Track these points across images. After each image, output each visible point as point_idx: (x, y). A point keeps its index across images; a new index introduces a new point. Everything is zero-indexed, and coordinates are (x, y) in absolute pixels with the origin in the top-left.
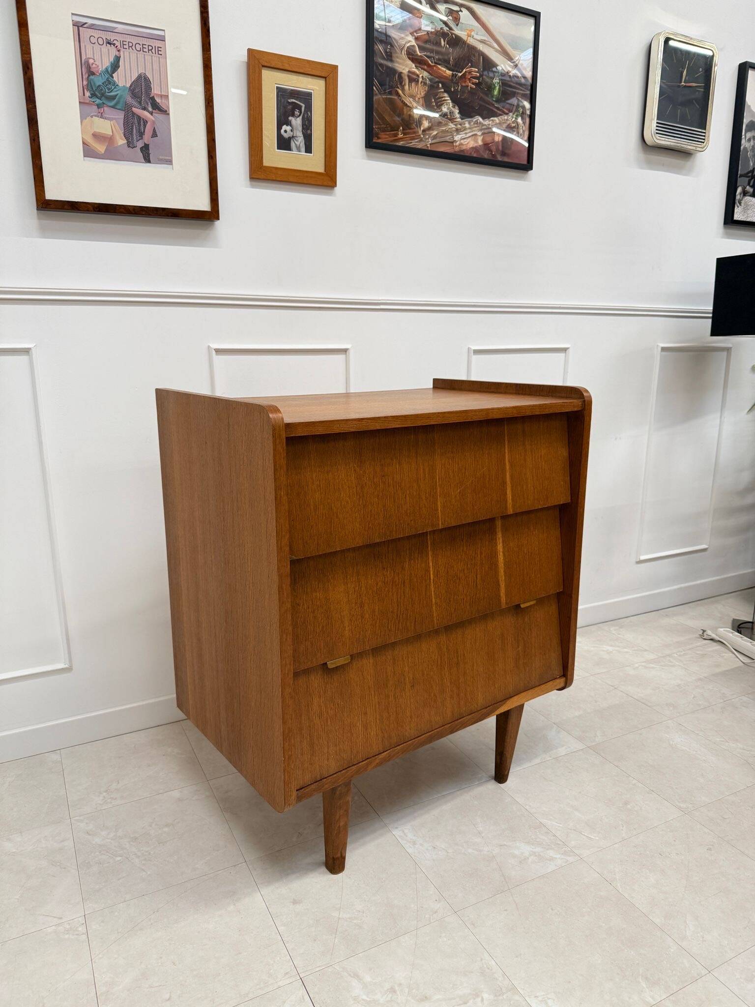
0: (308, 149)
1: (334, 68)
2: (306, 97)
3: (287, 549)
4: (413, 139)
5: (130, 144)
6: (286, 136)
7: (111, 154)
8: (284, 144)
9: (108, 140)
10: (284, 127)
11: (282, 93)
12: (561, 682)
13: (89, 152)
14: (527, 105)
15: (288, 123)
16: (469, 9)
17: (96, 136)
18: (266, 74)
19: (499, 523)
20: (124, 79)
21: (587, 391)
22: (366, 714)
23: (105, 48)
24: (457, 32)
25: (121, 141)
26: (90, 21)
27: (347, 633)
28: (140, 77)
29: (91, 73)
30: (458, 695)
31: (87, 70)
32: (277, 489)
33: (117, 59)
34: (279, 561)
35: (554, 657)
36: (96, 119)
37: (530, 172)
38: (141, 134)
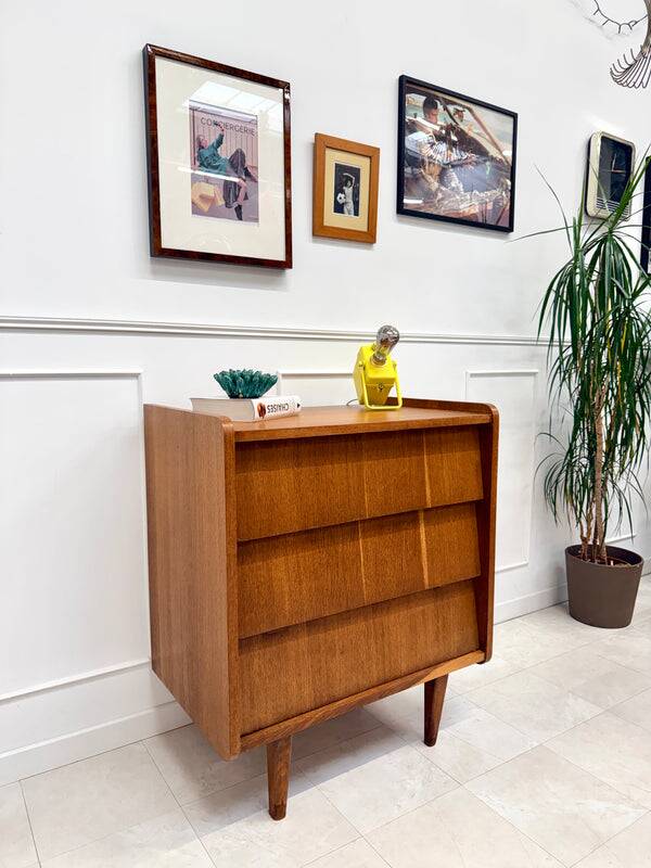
0: (356, 213)
1: (377, 150)
2: (356, 172)
3: (235, 533)
4: (430, 207)
5: (227, 205)
6: (341, 202)
7: (213, 213)
8: (339, 208)
9: (212, 201)
10: (340, 195)
11: (340, 168)
12: (481, 656)
13: (196, 210)
14: (509, 183)
15: (343, 192)
16: (470, 110)
17: (202, 197)
18: (329, 153)
19: (422, 515)
20: (225, 152)
21: (494, 407)
22: (300, 675)
23: (214, 128)
24: (462, 126)
25: (221, 202)
26: (202, 107)
27: (287, 607)
28: (237, 151)
29: (201, 147)
30: (384, 663)
31: (198, 143)
32: (227, 484)
33: (222, 137)
34: (228, 543)
35: (471, 632)
36: (203, 183)
37: (511, 234)
38: (236, 197)
